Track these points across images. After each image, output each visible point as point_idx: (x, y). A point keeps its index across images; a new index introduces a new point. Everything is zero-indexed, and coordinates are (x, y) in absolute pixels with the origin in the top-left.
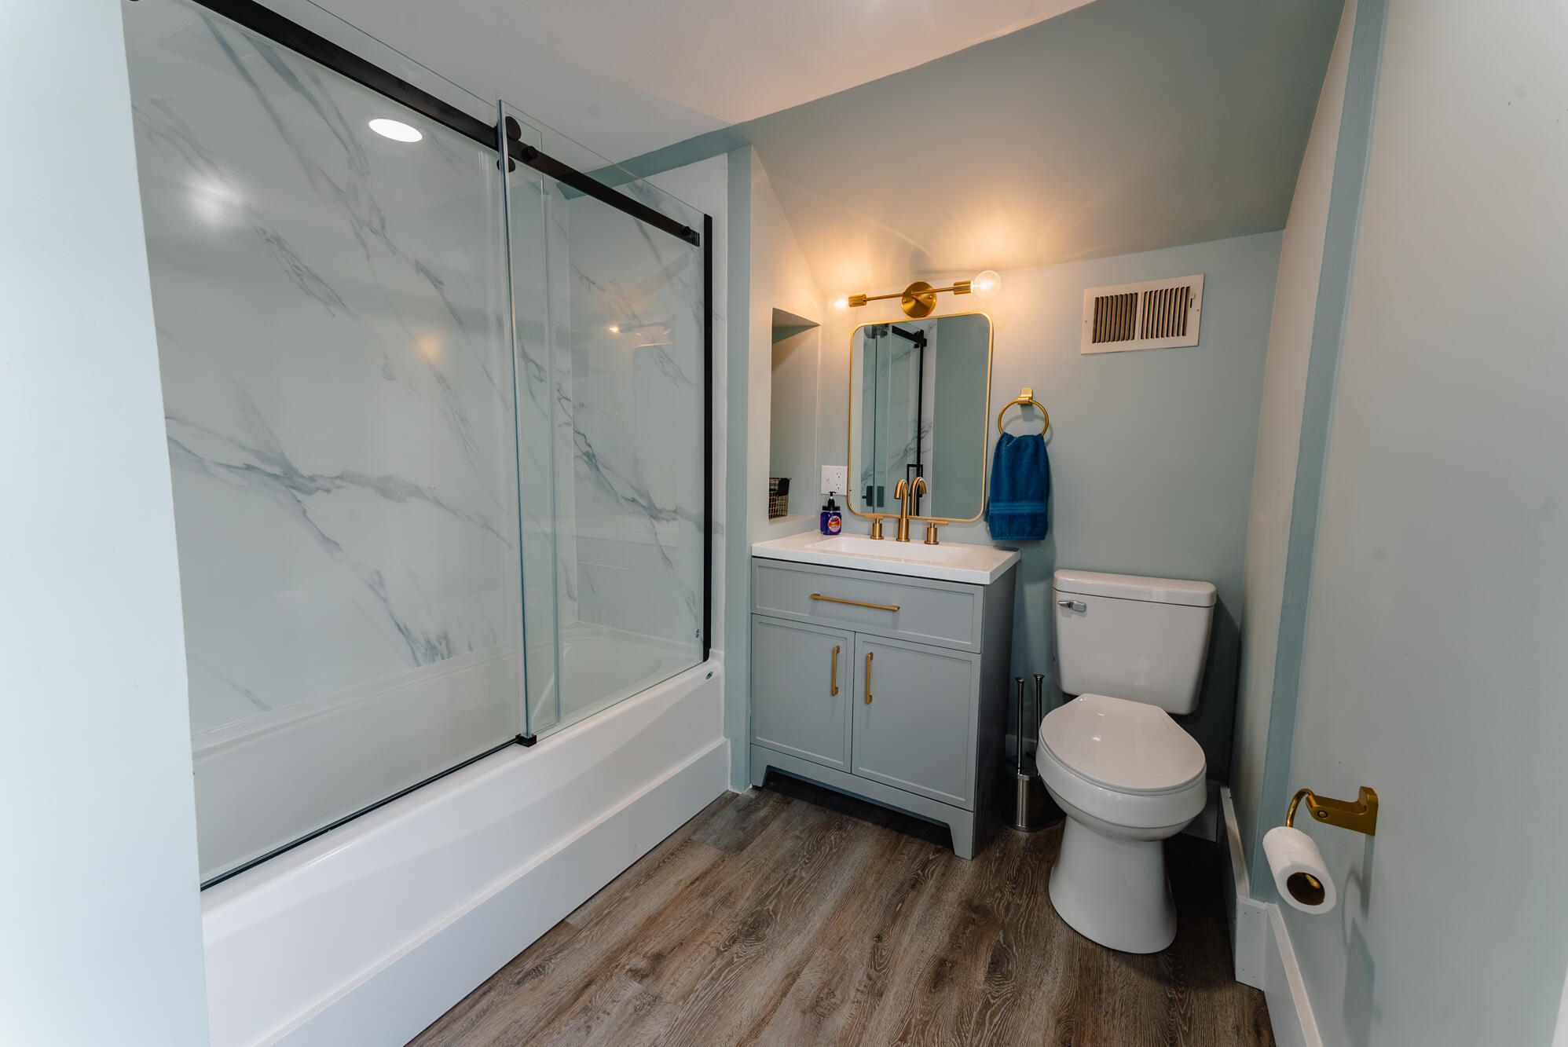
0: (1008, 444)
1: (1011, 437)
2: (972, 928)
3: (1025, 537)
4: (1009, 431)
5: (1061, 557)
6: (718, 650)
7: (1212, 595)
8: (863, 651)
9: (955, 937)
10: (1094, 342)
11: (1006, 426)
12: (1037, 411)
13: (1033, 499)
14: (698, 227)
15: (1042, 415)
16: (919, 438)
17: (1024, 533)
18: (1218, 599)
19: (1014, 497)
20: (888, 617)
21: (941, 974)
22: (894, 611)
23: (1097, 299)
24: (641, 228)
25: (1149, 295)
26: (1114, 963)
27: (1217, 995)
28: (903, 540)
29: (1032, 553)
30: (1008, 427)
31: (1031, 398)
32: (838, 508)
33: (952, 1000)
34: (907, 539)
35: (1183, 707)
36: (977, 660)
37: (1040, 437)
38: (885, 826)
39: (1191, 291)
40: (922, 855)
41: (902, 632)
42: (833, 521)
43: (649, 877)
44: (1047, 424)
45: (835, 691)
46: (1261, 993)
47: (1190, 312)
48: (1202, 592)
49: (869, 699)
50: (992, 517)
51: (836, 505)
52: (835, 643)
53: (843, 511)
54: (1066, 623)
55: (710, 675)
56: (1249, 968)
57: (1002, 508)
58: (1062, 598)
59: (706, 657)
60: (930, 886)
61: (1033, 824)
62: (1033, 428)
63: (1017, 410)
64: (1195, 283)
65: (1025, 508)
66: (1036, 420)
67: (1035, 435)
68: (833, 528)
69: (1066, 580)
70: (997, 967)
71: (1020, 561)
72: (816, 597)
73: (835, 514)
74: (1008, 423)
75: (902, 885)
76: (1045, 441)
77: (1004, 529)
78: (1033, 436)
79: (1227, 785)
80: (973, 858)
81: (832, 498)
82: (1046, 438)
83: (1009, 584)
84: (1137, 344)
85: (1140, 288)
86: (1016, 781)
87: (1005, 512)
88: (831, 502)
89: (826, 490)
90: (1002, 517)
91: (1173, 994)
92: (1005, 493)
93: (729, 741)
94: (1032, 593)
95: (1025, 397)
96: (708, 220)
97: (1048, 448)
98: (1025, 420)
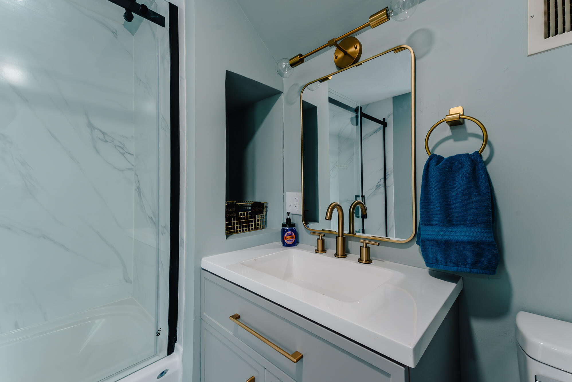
0: (437, 164)
1: (441, 158)
3: (468, 270)
4: (437, 152)
6: (181, 346)
10: (548, 35)
11: (435, 147)
12: (471, 127)
13: (474, 224)
14: (165, 13)
15: (480, 132)
17: (466, 264)
19: (449, 221)
28: (340, 256)
31: (462, 114)
32: (294, 225)
34: (344, 255)
37: (478, 155)
42: (287, 235)
44: (486, 142)
50: (423, 241)
51: (292, 222)
55: (163, 373)
57: (434, 233)
59: (171, 350)
63: (446, 130)
65: (463, 234)
66: (471, 140)
67: (470, 154)
73: (289, 230)
76: (485, 158)
77: (439, 257)
78: (468, 154)
81: (288, 217)
82: (485, 155)
87: (439, 237)
88: (289, 220)
89: (289, 210)
90: (436, 242)
92: (437, 216)
95: (456, 111)
96: (174, 9)
97: (490, 168)
98: (456, 140)
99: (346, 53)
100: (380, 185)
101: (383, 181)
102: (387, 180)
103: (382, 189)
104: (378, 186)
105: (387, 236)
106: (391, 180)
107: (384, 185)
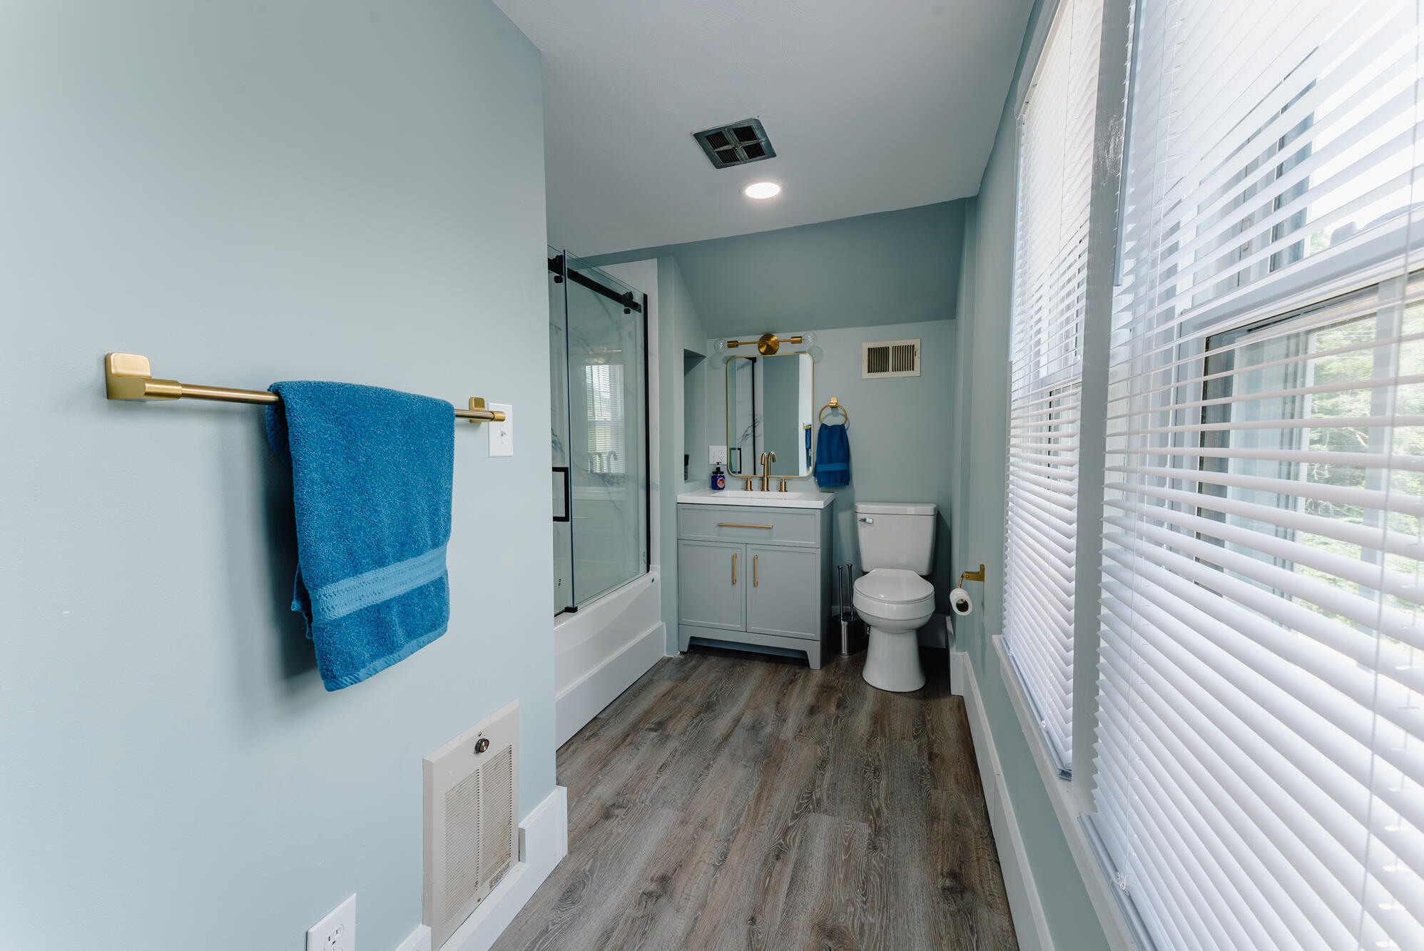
0: (826, 429)
1: (826, 426)
2: (825, 694)
3: (838, 484)
4: (824, 422)
5: (857, 497)
6: (656, 565)
7: (935, 509)
8: (751, 555)
9: (818, 699)
10: (869, 372)
11: (824, 419)
12: (840, 411)
13: (841, 462)
14: (640, 301)
15: (843, 413)
16: (754, 426)
17: (837, 482)
18: (938, 512)
19: (831, 461)
20: (766, 532)
21: (812, 711)
22: (770, 528)
23: (869, 349)
24: (597, 297)
25: (894, 348)
26: (896, 697)
27: (942, 700)
28: (766, 490)
29: (841, 494)
30: (826, 419)
31: (836, 403)
32: (722, 473)
33: (820, 718)
34: (768, 490)
35: (925, 572)
36: (818, 552)
37: (843, 426)
38: (768, 662)
39: (915, 347)
40: (792, 671)
41: (775, 541)
42: (719, 481)
43: (635, 696)
44: (846, 419)
45: (734, 583)
46: (962, 697)
47: (915, 358)
48: (929, 509)
49: (755, 584)
50: (819, 473)
51: (721, 470)
52: (734, 552)
53: (726, 474)
54: (863, 531)
55: (653, 580)
56: (957, 688)
57: (825, 468)
58: (860, 516)
59: (648, 570)
60: (800, 682)
61: (851, 651)
62: (838, 421)
63: (829, 410)
64: (916, 343)
65: (837, 467)
66: (840, 416)
67: (840, 424)
68: (720, 485)
69: (861, 507)
70: (840, 705)
71: (835, 499)
72: (721, 525)
73: (721, 476)
74: (825, 417)
75: (784, 684)
76: (846, 428)
77: (825, 481)
78: (838, 425)
79: (949, 615)
80: (821, 669)
81: (717, 466)
82: (846, 426)
83: (830, 513)
84: (890, 374)
85: (890, 344)
86: (840, 625)
87: (826, 470)
88: (718, 469)
89: (713, 461)
90: (825, 472)
91: (923, 702)
92: (826, 459)
93: (665, 623)
94: (843, 518)
95: (834, 401)
96: (645, 297)
97: (848, 433)
98: (834, 416)
99: (768, 345)
100: (747, 435)
101: (751, 430)
102: (756, 429)
103: (750, 440)
104: (745, 436)
105: (755, 474)
106: (760, 429)
107: (752, 434)
